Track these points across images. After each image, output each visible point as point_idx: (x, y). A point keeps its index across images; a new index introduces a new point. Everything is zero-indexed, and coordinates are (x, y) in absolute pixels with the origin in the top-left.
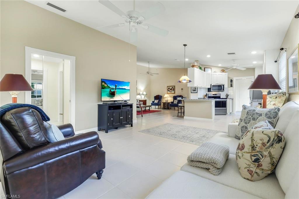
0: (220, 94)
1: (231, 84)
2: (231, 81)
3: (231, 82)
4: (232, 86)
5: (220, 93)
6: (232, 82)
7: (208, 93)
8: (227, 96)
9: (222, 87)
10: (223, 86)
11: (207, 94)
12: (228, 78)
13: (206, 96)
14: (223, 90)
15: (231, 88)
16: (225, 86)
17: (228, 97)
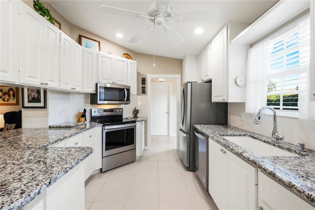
0: (122, 109)
1: (143, 87)
2: (144, 81)
3: (143, 84)
4: (145, 93)
5: (122, 106)
6: (145, 84)
7: (88, 107)
8: (136, 112)
9: (126, 92)
10: (128, 90)
11: (85, 111)
12: (138, 73)
13: (84, 115)
14: (128, 99)
15: (143, 96)
16: (131, 91)
17: (139, 115)
